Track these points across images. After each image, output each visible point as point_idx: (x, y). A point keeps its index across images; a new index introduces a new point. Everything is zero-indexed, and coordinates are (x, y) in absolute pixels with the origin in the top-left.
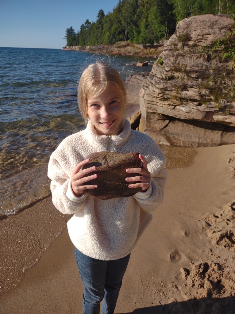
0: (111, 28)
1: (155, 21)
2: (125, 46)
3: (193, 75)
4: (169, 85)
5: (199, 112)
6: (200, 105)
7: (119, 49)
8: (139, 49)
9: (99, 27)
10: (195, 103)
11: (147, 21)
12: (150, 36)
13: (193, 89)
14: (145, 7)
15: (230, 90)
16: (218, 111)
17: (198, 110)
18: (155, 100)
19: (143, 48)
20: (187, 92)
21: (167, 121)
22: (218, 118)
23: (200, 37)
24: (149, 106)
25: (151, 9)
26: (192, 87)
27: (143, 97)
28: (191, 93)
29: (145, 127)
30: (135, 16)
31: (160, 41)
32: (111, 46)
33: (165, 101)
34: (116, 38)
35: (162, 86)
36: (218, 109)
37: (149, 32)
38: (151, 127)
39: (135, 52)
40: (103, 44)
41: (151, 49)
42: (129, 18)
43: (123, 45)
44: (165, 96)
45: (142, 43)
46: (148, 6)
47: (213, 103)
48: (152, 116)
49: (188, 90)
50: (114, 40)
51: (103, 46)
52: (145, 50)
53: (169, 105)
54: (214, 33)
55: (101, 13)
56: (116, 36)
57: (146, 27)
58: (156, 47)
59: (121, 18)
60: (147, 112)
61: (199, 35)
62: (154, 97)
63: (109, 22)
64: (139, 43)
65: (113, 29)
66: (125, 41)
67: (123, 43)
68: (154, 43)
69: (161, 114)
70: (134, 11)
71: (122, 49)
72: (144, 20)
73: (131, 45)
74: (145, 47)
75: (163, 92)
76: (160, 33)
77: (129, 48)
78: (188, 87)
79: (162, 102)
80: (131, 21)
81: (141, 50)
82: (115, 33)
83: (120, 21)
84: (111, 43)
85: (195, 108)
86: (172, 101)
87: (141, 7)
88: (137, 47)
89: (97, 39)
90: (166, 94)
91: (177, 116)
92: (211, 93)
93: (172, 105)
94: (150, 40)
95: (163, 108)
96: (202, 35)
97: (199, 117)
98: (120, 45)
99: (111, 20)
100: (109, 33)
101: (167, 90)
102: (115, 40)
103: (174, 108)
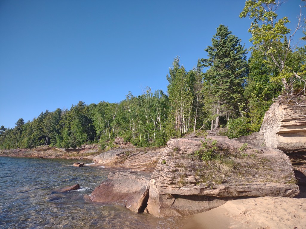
0: (31, 134)
1: (77, 130)
2: (45, 150)
3: (189, 169)
4: (176, 175)
5: (196, 190)
6: (196, 185)
7: (39, 152)
8: (61, 152)
9: (18, 133)
10: (193, 184)
11: (69, 130)
12: (73, 142)
13: (191, 176)
14: (68, 120)
15: (209, 176)
16: (207, 187)
17: (195, 188)
18: (165, 185)
19: (65, 151)
20: (188, 178)
21: (174, 199)
22: (206, 192)
23: (185, 150)
24: (161, 190)
25: (73, 122)
26: (190, 175)
27: (155, 184)
28: (190, 179)
29: (159, 206)
30: (58, 125)
31: (82, 146)
32: (30, 149)
33: (173, 185)
34: (36, 143)
35: (172, 176)
36: (207, 186)
37: (72, 138)
38: (164, 204)
39: (56, 155)
40: (20, 148)
41: (73, 152)
42: (52, 127)
43: (44, 149)
44: (173, 182)
45: (65, 147)
46: (71, 119)
47: (203, 183)
48: (163, 197)
49: (188, 177)
50: (33, 144)
51: (19, 150)
52: (67, 153)
53: (176, 187)
54: (193, 148)
55: (21, 122)
56: (36, 141)
57: (69, 134)
58: (79, 150)
59: (42, 126)
60: (160, 194)
61: (185, 149)
62: (165, 183)
63: (29, 129)
64: (61, 147)
65: (33, 135)
66: (46, 146)
67: (44, 147)
68: (76, 147)
69: (170, 195)
70: (57, 122)
71: (42, 153)
72: (67, 129)
73: (52, 149)
74: (68, 151)
75: (172, 180)
76: (82, 139)
77: (50, 152)
78: (188, 175)
79: (171, 186)
80: (53, 130)
81: (63, 153)
82: (35, 138)
83: (42, 128)
84: (30, 147)
85: (193, 187)
86: (177, 185)
87: (63, 119)
88: (59, 151)
89: (13, 143)
90: (174, 181)
91: (182, 194)
92: (201, 178)
93: (178, 187)
94: (73, 144)
95: (172, 190)
96: (186, 148)
97: (196, 193)
98: (40, 148)
99: (31, 127)
100: (29, 138)
101: (175, 178)
102: (35, 145)
103: (179, 189)
